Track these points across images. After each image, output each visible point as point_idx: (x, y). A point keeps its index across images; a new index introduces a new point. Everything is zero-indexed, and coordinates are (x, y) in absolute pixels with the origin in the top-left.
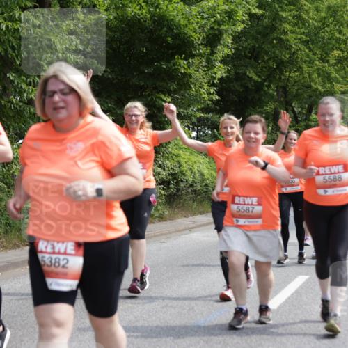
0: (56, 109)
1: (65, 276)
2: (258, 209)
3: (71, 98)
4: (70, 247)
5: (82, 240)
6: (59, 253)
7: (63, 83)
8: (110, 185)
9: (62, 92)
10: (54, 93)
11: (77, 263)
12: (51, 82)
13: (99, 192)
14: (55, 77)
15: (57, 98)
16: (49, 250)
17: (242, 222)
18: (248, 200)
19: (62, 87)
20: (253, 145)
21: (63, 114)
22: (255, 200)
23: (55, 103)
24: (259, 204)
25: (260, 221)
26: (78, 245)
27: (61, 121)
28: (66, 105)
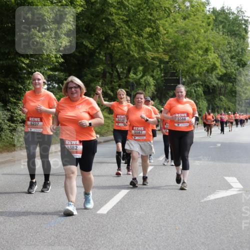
0: (72, 93)
2: (144, 132)
3: (78, 90)
4: (78, 142)
5: (82, 140)
6: (74, 144)
8: (93, 121)
9: (75, 87)
11: (80, 147)
13: (90, 124)
14: (72, 81)
15: (73, 89)
16: (70, 144)
17: (137, 138)
18: (140, 128)
19: (75, 85)
20: (140, 104)
21: (75, 95)
22: (142, 128)
23: (72, 91)
24: (144, 130)
25: (144, 137)
26: (80, 142)
27: (74, 98)
28: (77, 92)
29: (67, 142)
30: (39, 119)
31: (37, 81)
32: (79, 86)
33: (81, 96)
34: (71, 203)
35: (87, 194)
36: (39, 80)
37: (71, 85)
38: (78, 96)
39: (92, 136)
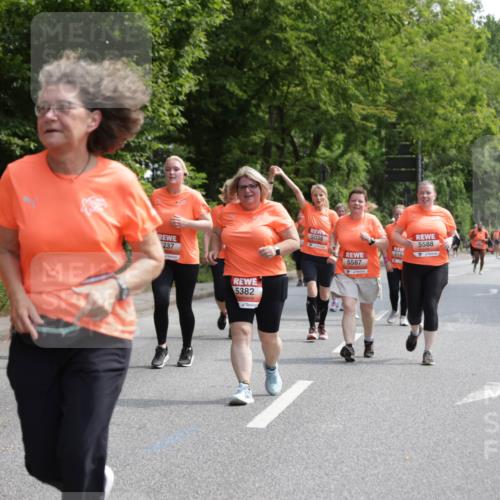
0: (246, 197)
1: (252, 300)
2: (365, 261)
3: (257, 190)
4: (254, 281)
6: (248, 285)
7: (252, 180)
8: (281, 246)
9: (251, 186)
10: (245, 187)
11: (259, 291)
12: (242, 180)
13: (277, 252)
14: (246, 176)
15: (248, 190)
16: (241, 283)
17: (352, 272)
18: (357, 255)
19: (251, 183)
20: (358, 211)
21: (251, 200)
22: (361, 255)
23: (246, 193)
24: (365, 257)
25: (366, 271)
26: (259, 279)
27: (250, 204)
28: (254, 194)
29: (236, 281)
30: (174, 238)
31: (173, 172)
32: (258, 184)
33: (261, 200)
34: (244, 385)
35: (269, 368)
36: (176, 169)
37: (243, 182)
38: (255, 201)
39: (280, 269)
